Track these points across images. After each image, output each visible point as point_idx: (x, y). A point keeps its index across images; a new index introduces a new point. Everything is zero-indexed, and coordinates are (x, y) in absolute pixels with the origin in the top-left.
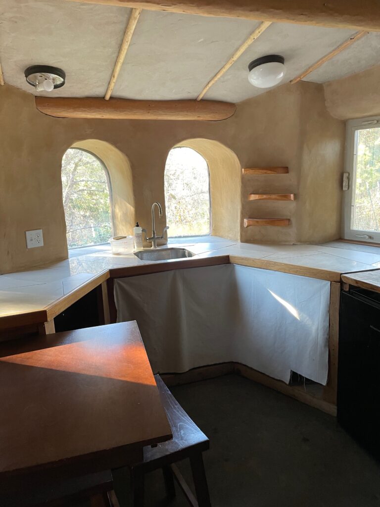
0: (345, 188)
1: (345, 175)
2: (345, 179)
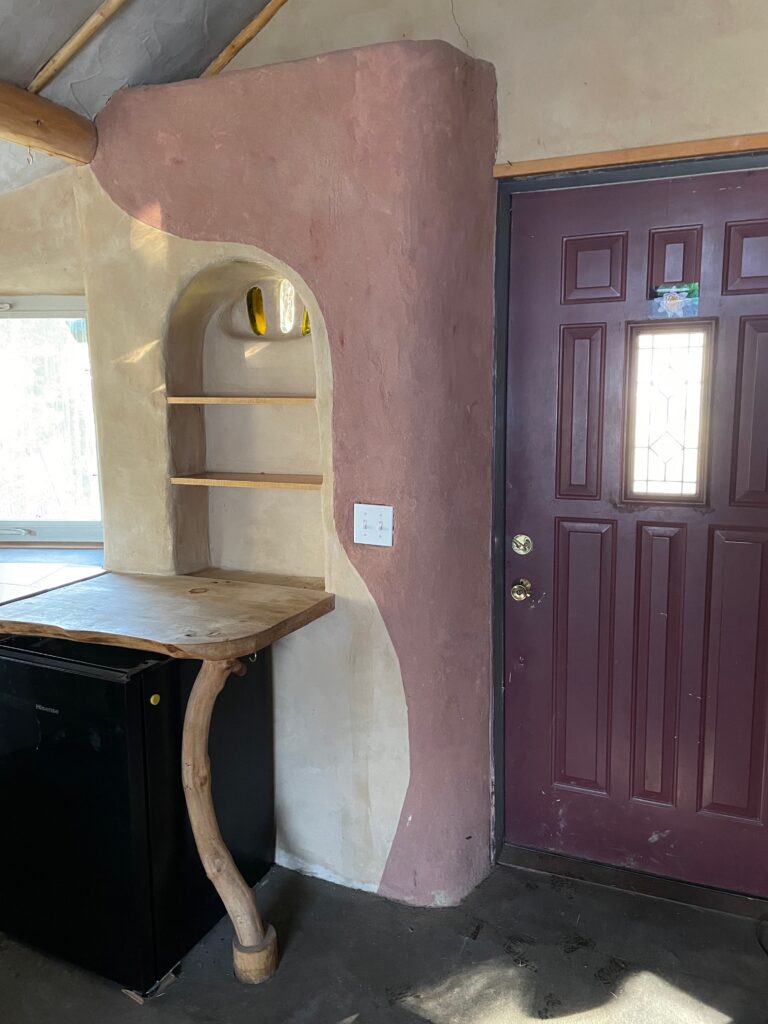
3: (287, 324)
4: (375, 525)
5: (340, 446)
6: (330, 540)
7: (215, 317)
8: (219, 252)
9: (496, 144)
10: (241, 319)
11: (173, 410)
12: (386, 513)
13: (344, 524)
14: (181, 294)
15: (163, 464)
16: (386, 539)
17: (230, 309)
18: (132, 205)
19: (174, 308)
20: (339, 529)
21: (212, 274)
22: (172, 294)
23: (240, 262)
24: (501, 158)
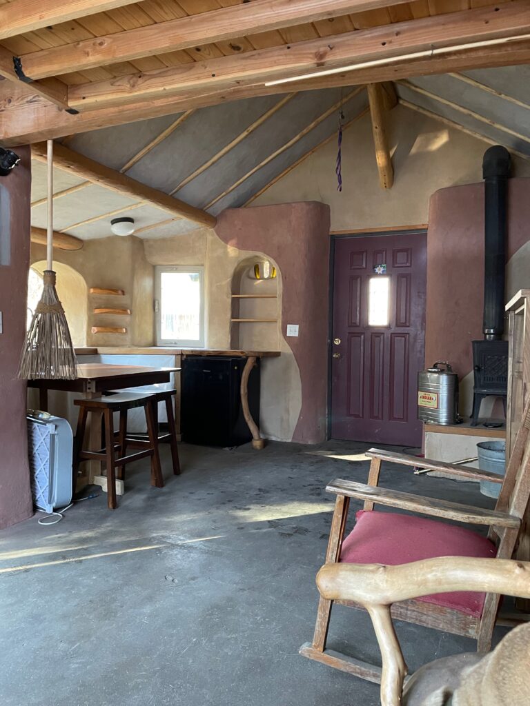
0: (156, 311)
1: (156, 302)
2: (157, 304)
3: (266, 276)
4: (293, 330)
5: (284, 308)
6: (279, 335)
7: (245, 272)
8: (250, 254)
9: (330, 226)
10: (252, 273)
11: (233, 299)
12: (297, 327)
13: (284, 330)
14: (238, 265)
15: (229, 315)
16: (296, 334)
17: (249, 271)
18: (226, 240)
19: (235, 269)
20: (283, 331)
21: (248, 260)
22: (236, 265)
23: (257, 257)
24: (331, 230)
